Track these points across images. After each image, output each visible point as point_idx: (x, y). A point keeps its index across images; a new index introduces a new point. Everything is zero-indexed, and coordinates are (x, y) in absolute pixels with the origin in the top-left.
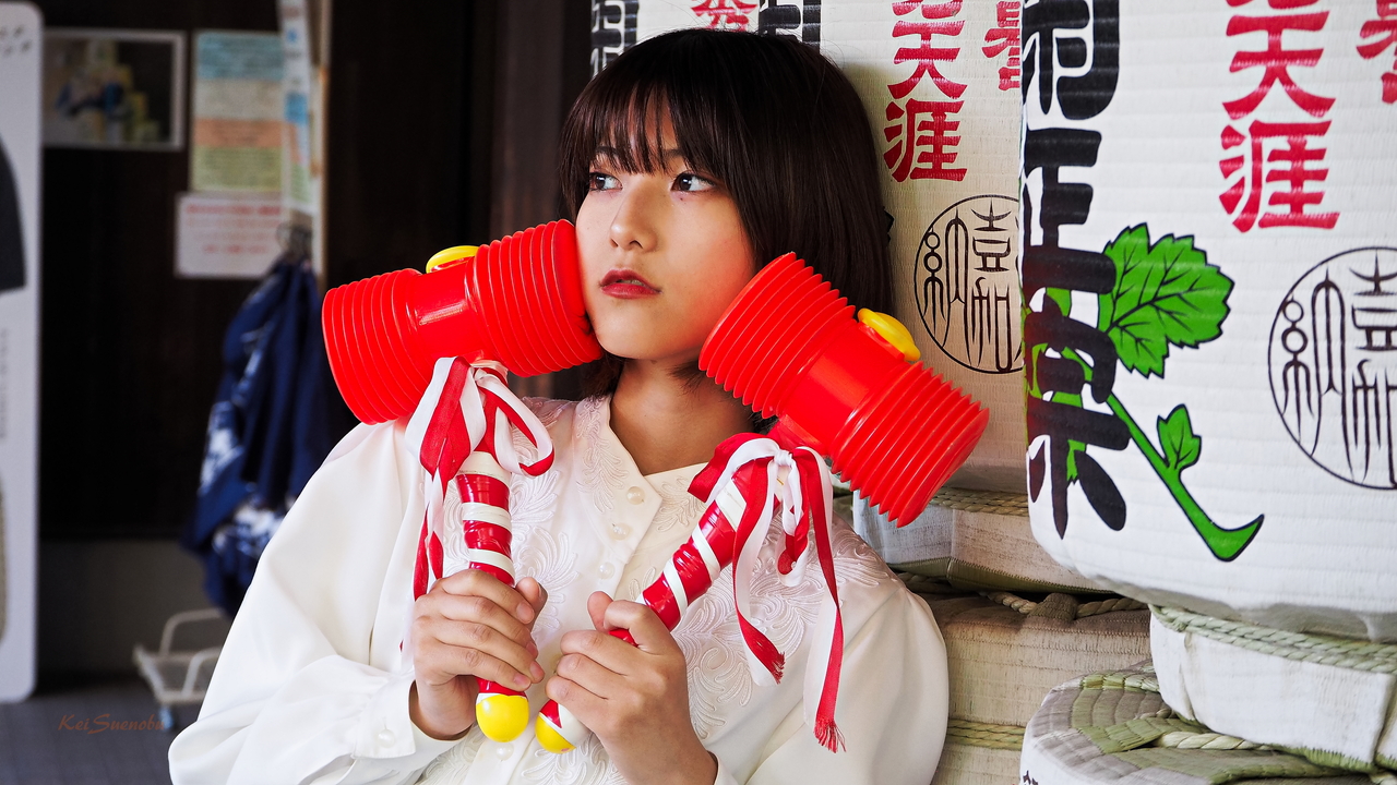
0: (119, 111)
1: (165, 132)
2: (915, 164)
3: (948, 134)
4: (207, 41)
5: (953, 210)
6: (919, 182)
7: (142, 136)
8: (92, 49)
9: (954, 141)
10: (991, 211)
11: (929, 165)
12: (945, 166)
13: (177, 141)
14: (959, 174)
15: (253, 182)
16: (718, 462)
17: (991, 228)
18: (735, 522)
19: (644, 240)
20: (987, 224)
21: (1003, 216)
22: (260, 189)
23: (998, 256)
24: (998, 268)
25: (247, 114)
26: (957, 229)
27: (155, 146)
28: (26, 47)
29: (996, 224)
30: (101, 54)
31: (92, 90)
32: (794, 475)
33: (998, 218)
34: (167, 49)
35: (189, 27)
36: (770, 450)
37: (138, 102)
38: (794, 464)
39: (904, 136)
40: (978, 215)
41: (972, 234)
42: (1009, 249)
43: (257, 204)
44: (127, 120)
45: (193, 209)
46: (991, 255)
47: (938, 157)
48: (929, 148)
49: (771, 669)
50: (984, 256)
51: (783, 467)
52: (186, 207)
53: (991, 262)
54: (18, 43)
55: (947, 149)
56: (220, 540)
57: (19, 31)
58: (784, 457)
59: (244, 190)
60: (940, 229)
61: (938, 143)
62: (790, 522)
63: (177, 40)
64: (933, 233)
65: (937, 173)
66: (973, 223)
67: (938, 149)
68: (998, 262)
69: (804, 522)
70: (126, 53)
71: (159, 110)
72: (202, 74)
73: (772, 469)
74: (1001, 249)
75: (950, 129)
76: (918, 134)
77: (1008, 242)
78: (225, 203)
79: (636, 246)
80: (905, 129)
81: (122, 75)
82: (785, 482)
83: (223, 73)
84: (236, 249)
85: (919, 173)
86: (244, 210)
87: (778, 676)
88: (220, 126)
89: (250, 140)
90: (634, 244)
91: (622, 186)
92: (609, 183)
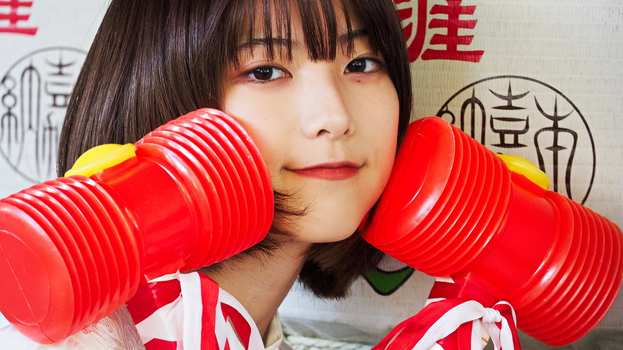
2: (427, 46)
3: (463, 17)
5: (470, 90)
6: (432, 62)
9: (471, 25)
10: (510, 90)
11: (443, 47)
12: (460, 48)
14: (476, 56)
17: (510, 107)
20: (505, 103)
21: (522, 96)
23: (516, 133)
24: (516, 144)
26: (473, 107)
29: (514, 103)
33: (516, 98)
39: (414, 19)
40: (495, 94)
41: (489, 112)
42: (527, 127)
46: (509, 132)
47: (452, 39)
48: (444, 31)
50: (502, 133)
53: (509, 139)
55: (462, 32)
60: (455, 107)
61: (453, 25)
64: (447, 112)
65: (452, 54)
66: (490, 102)
67: (453, 31)
68: (516, 139)
74: (520, 126)
75: (466, 13)
76: (430, 18)
77: (527, 120)
80: (415, 12)
85: (431, 55)
90: (346, 132)
91: (291, 76)
92: (276, 74)
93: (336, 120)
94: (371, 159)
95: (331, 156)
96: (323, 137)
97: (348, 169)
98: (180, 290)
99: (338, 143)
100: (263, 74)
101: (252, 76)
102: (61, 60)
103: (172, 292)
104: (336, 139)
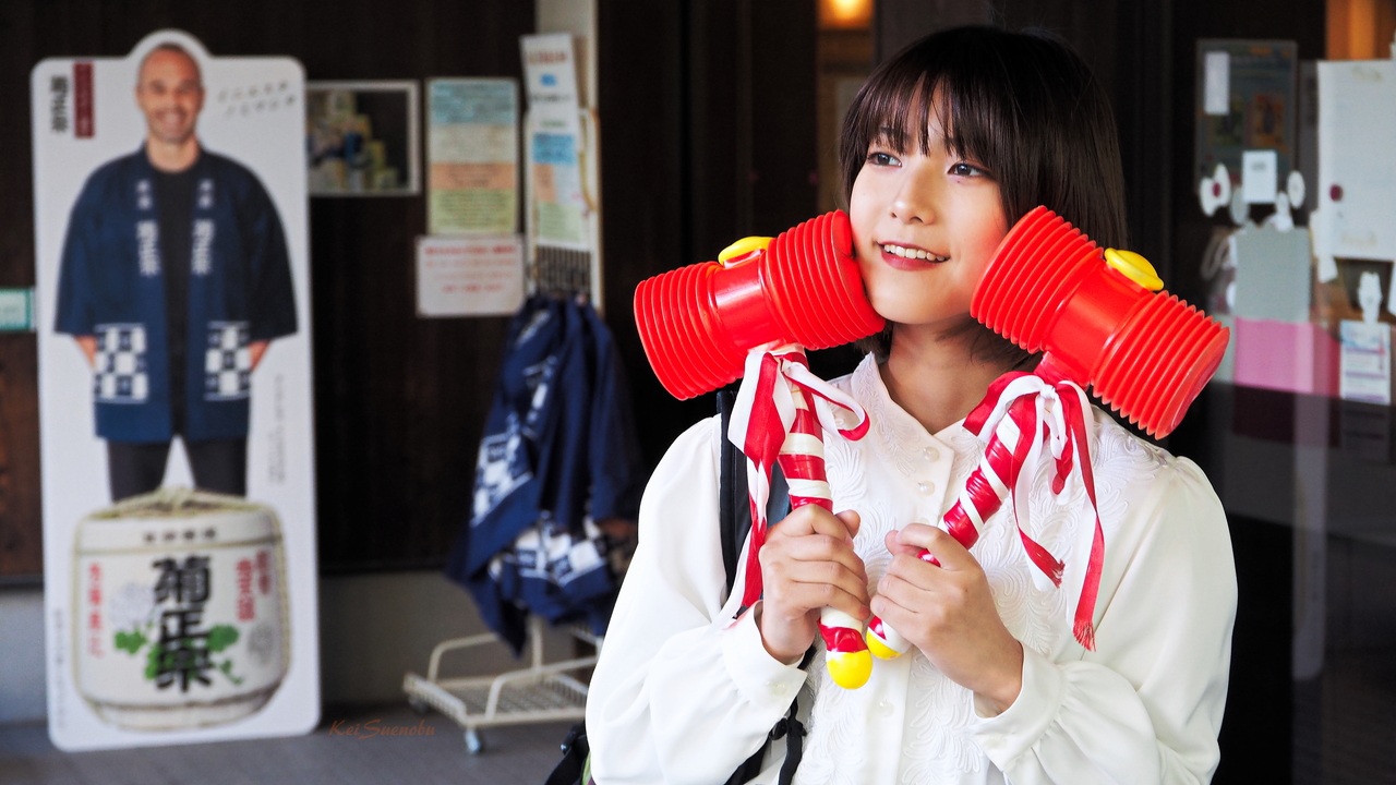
0: (359, 159)
1: (403, 178)
4: (439, 88)
7: (382, 183)
8: (332, 101)
13: (414, 186)
15: (487, 222)
16: (991, 399)
18: (1012, 448)
19: (923, 216)
22: (494, 229)
25: (477, 158)
27: (394, 192)
28: (291, 100)
30: (340, 106)
31: (335, 141)
32: (1057, 407)
34: (402, 97)
35: (421, 76)
36: (1036, 386)
37: (376, 149)
38: (1056, 396)
43: (490, 244)
44: (367, 168)
45: (431, 251)
49: (1051, 576)
51: (1049, 400)
52: (424, 247)
54: (282, 97)
56: (496, 568)
57: (283, 86)
58: (1048, 391)
59: (478, 231)
62: (1056, 446)
63: (410, 88)
69: (1068, 448)
70: (363, 103)
71: (397, 158)
72: (435, 119)
73: (1039, 403)
78: (463, 244)
79: (916, 221)
81: (360, 125)
82: (1050, 410)
83: (455, 119)
84: (473, 288)
86: (480, 250)
87: (1057, 582)
88: (454, 170)
89: (483, 183)
91: (902, 166)
99: (910, 227)
100: (884, 160)
101: (876, 159)
104: (906, 222)
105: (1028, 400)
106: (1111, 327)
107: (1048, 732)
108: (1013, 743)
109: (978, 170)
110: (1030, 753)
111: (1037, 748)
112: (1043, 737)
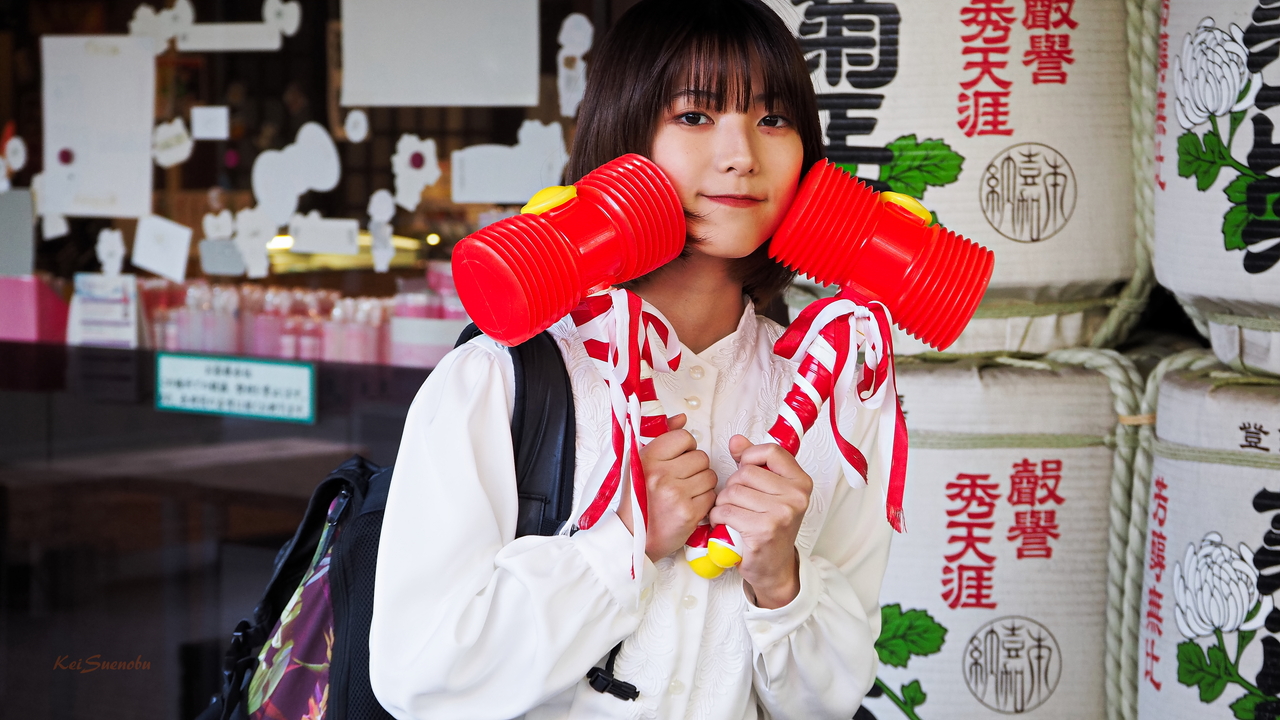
18: (830, 366)
36: (849, 308)
62: (872, 362)
73: (852, 321)
90: (751, 171)
91: (714, 123)
92: (703, 120)
93: (743, 160)
94: (771, 194)
95: (738, 189)
96: (731, 173)
97: (749, 200)
98: (612, 303)
99: (743, 179)
100: (693, 119)
101: (684, 119)
102: (1030, 151)
103: (605, 304)
104: (741, 175)
105: (843, 321)
106: (909, 258)
107: (805, 625)
108: (777, 630)
109: (783, 119)
110: (786, 640)
111: (793, 636)
112: (800, 629)
